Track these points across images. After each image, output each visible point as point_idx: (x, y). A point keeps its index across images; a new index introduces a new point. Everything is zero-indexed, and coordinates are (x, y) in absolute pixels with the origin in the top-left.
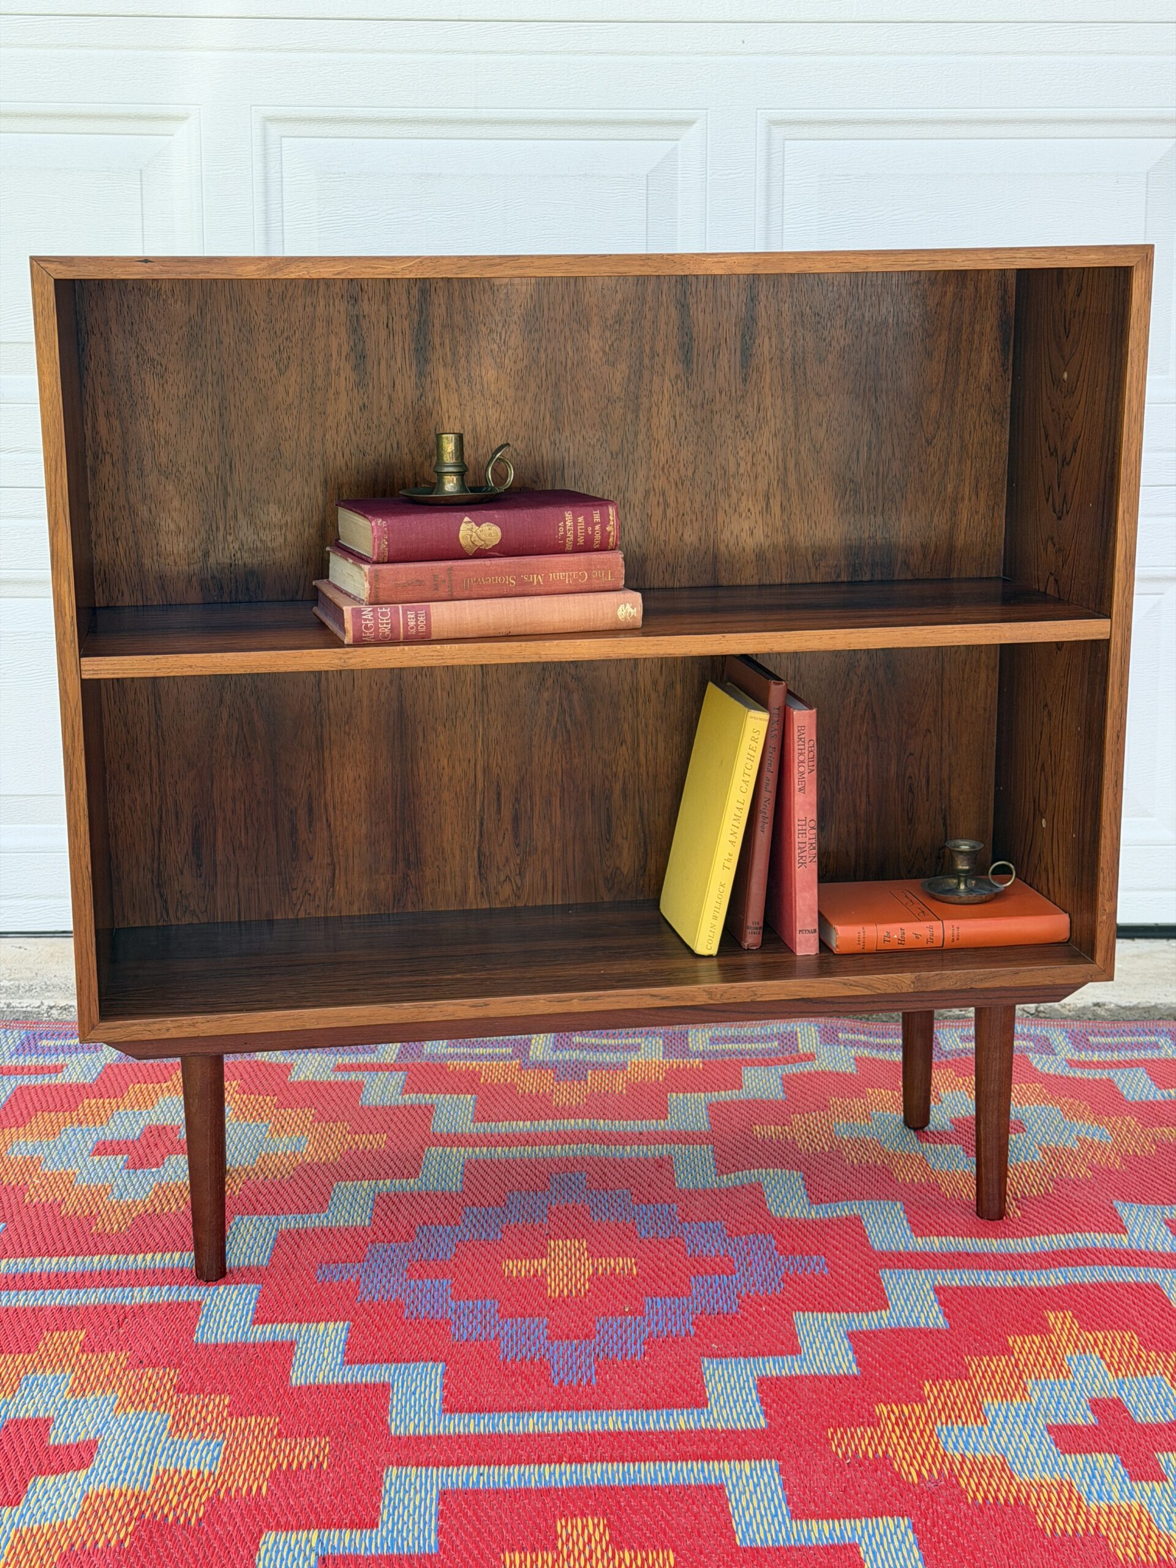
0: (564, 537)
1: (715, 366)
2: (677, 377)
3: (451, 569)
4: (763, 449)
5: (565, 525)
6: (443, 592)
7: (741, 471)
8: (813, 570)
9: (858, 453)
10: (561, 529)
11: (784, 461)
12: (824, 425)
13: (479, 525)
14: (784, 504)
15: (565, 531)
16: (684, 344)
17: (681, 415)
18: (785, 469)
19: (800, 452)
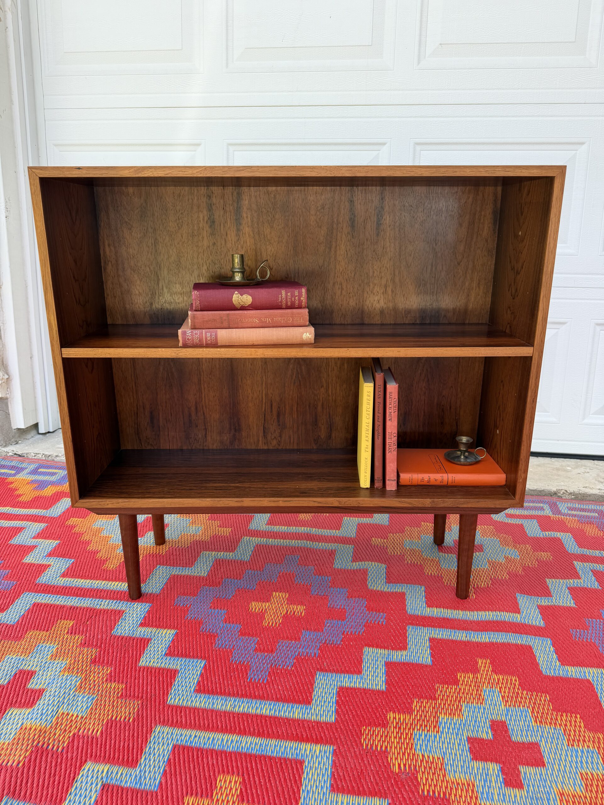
0: (281, 302)
1: (365, 228)
2: (348, 233)
3: (228, 314)
4: (385, 265)
5: (282, 297)
6: (226, 324)
7: (375, 275)
8: (405, 319)
9: (427, 268)
10: (280, 298)
11: (394, 271)
12: (412, 256)
13: (242, 295)
14: (393, 289)
15: (282, 299)
16: (351, 218)
17: (349, 250)
18: (394, 274)
19: (401, 267)
